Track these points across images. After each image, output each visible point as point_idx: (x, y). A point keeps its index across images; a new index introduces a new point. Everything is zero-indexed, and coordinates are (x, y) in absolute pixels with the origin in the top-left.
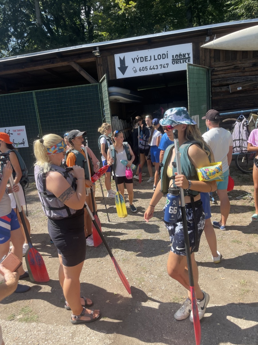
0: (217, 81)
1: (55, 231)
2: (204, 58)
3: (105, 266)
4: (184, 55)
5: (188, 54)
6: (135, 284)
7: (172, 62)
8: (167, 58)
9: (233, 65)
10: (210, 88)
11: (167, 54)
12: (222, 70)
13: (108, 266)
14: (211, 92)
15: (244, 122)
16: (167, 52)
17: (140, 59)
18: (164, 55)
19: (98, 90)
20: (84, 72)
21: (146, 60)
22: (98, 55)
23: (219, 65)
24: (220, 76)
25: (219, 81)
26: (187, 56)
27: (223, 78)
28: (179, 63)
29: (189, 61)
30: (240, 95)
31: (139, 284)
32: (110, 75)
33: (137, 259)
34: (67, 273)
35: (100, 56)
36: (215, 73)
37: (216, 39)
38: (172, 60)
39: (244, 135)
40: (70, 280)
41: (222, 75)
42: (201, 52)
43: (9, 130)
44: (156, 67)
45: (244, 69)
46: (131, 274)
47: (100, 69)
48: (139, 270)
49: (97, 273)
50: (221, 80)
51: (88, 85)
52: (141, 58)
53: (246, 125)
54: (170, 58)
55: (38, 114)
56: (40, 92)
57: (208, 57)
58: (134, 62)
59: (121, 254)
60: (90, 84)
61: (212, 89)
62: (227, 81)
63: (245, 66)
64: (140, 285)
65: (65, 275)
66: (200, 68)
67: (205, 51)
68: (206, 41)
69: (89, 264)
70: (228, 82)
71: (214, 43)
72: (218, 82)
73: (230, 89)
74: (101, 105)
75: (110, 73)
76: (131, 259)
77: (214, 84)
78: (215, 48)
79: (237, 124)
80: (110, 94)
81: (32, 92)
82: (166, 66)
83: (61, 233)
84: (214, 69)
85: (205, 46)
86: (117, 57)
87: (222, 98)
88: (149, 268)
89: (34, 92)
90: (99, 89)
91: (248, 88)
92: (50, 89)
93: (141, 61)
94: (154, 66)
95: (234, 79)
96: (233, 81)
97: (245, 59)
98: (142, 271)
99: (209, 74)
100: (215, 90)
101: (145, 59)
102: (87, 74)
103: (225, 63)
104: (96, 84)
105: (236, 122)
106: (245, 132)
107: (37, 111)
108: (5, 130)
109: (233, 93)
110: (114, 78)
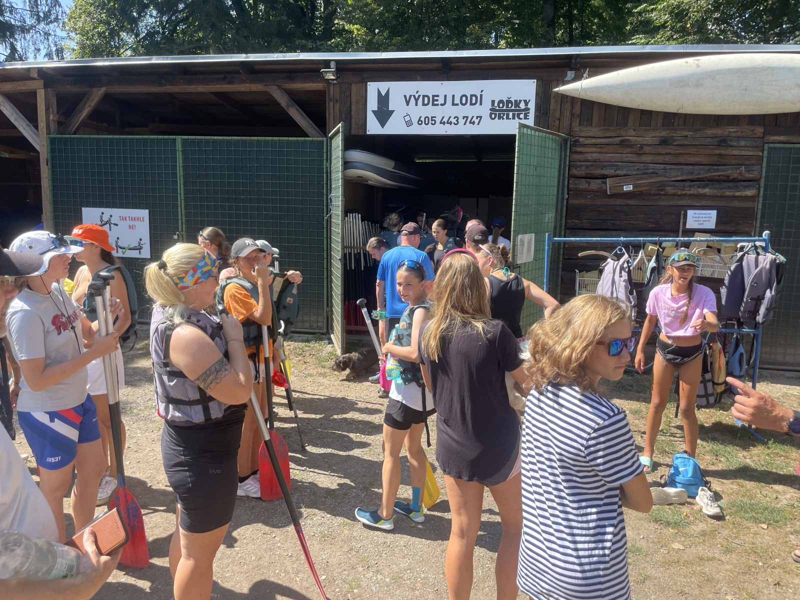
0: (581, 166)
1: (172, 452)
2: (558, 114)
3: (279, 544)
4: (517, 103)
5: (526, 103)
6: (338, 592)
7: (491, 114)
8: (481, 104)
9: (618, 137)
10: (566, 179)
11: (481, 96)
12: (594, 145)
13: (286, 546)
14: (566, 188)
15: (624, 263)
16: (482, 91)
17: (421, 98)
18: (474, 98)
19: (322, 153)
20: (297, 110)
21: (435, 103)
22: (333, 80)
23: (589, 133)
24: (589, 157)
25: (587, 168)
26: (522, 106)
27: (595, 161)
28: (505, 117)
29: (526, 117)
30: (629, 202)
31: (348, 592)
32: (353, 125)
33: (354, 537)
34: (188, 548)
35: (335, 82)
36: (579, 149)
37: (587, 78)
38: (491, 110)
39: (620, 289)
40: (191, 562)
41: (594, 155)
42: (553, 101)
43: (111, 216)
44: (454, 121)
45: (642, 148)
46: (334, 570)
47: (332, 110)
48: (354, 560)
49: (260, 558)
50: (591, 166)
51: (303, 139)
52: (424, 96)
53: (627, 270)
54: (487, 105)
55: (181, 189)
56: (193, 141)
57: (567, 114)
58: (408, 103)
59: (320, 522)
60: (307, 139)
61: (571, 182)
62: (602, 169)
63: (645, 142)
64: (349, 595)
65: (183, 551)
66: (547, 135)
67: (563, 100)
68: (566, 79)
69: (244, 537)
70: (605, 172)
71: (583, 86)
72: (583, 168)
73: (608, 187)
74: (325, 186)
75: (353, 121)
76: (339, 534)
77: (574, 172)
78: (584, 96)
79: (610, 265)
80: (347, 164)
81: (175, 139)
82: (477, 121)
83: (183, 457)
84: (577, 141)
85: (564, 90)
86: (374, 89)
87: (590, 203)
88: (375, 560)
89: (179, 138)
90: (325, 150)
91: (646, 188)
92: (216, 137)
93: (424, 104)
94: (450, 117)
95: (617, 166)
96: (615, 171)
97: (646, 128)
98: (359, 564)
99: (566, 149)
100: (576, 184)
101: (434, 100)
102: (303, 116)
103: (602, 130)
104: (321, 139)
105: (609, 260)
106: (623, 284)
107: (180, 180)
108: (103, 213)
109: (613, 196)
110: (361, 133)
